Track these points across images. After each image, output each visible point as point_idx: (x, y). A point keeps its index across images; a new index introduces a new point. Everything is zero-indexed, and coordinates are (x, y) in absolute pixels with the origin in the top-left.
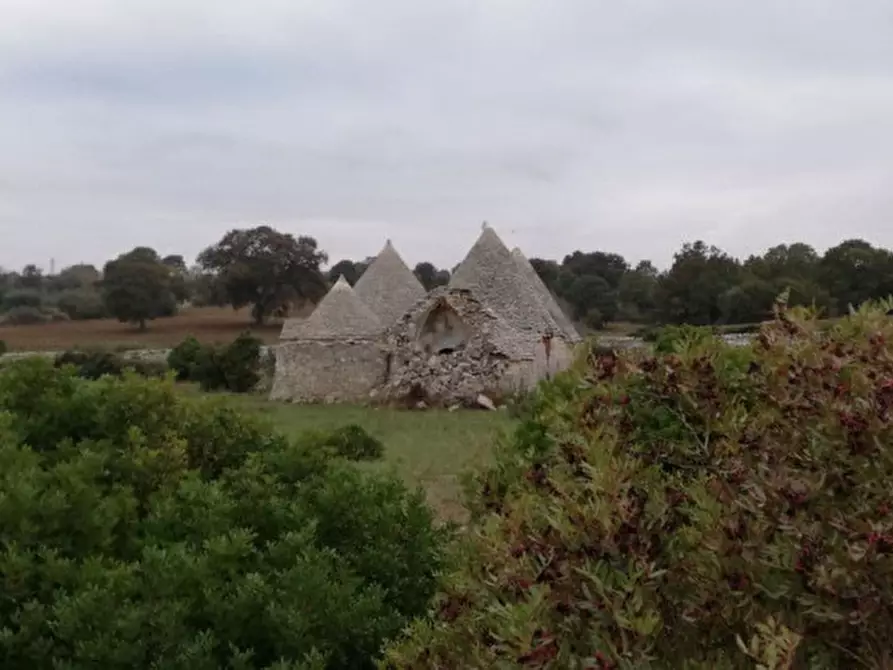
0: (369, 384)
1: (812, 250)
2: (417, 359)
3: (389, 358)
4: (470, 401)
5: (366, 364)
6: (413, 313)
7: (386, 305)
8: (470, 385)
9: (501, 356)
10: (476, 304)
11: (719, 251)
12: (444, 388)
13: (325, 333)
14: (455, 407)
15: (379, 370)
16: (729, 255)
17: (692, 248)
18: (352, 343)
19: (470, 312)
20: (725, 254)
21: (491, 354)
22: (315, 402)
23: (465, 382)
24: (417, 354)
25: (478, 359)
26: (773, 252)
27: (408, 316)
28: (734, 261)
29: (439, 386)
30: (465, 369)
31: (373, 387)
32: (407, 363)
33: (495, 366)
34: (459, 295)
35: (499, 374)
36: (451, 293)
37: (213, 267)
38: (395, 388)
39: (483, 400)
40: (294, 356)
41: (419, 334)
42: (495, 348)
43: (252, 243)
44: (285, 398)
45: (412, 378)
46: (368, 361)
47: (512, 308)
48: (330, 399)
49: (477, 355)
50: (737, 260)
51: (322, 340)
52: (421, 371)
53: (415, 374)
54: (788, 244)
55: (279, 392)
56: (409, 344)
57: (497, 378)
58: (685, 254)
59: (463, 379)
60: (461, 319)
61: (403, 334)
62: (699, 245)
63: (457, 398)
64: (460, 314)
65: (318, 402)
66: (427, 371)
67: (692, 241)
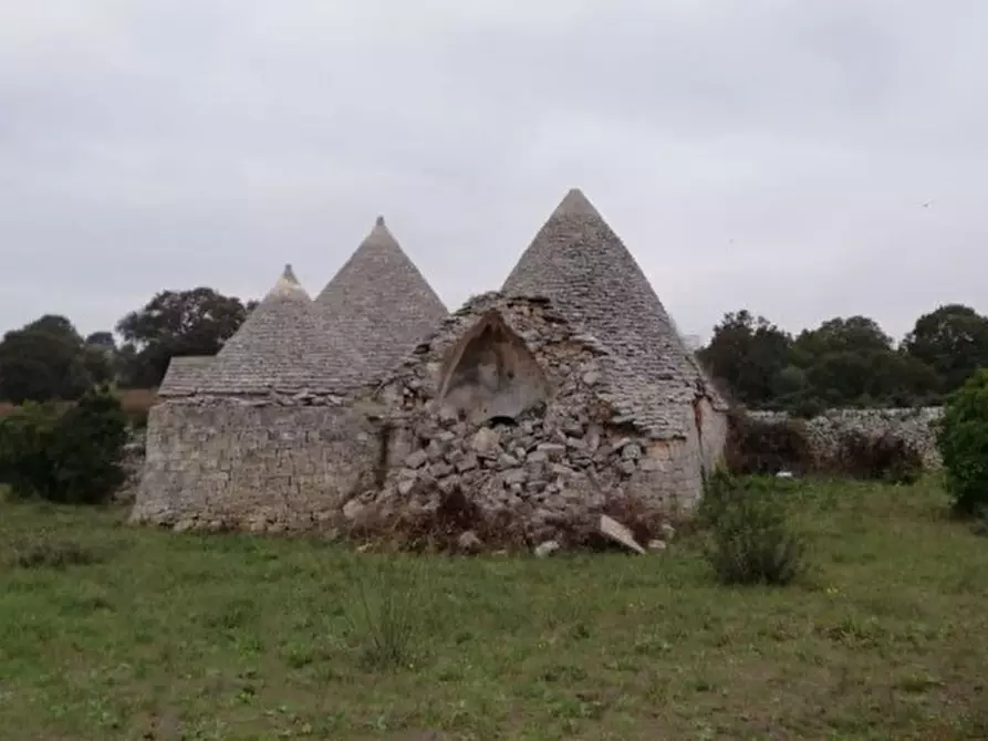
0: (344, 489)
1: (875, 324)
2: (446, 436)
3: (386, 433)
4: (583, 530)
5: (338, 445)
6: (436, 341)
7: (376, 336)
8: (573, 494)
9: (629, 428)
10: (562, 328)
11: (769, 323)
12: (514, 500)
13: (250, 381)
14: (549, 545)
15: (364, 459)
16: (779, 329)
17: (735, 318)
18: (308, 402)
19: (549, 343)
20: (775, 327)
21: (607, 425)
22: (224, 529)
23: (560, 484)
24: (446, 425)
25: (578, 436)
26: (827, 326)
27: (426, 348)
28: (786, 335)
29: (503, 494)
30: (553, 458)
31: (352, 496)
32: (424, 443)
33: (619, 451)
34: (525, 309)
35: (628, 467)
36: (510, 306)
37: (138, 337)
38: (400, 498)
39: (611, 527)
40: (183, 429)
41: (446, 386)
42: (616, 413)
43: (189, 308)
44: (159, 519)
45: (442, 477)
46: (340, 439)
47: (631, 337)
48: (256, 521)
49: (576, 427)
50: (789, 334)
51: (241, 394)
52: (458, 459)
53: (447, 469)
54: (845, 317)
55: (150, 504)
56: (428, 405)
57: (624, 476)
58: (726, 327)
59: (553, 478)
60: (532, 356)
61: (415, 383)
62: (743, 314)
63: (548, 522)
64: (532, 346)
65: (229, 528)
66: (471, 461)
67: (736, 310)
